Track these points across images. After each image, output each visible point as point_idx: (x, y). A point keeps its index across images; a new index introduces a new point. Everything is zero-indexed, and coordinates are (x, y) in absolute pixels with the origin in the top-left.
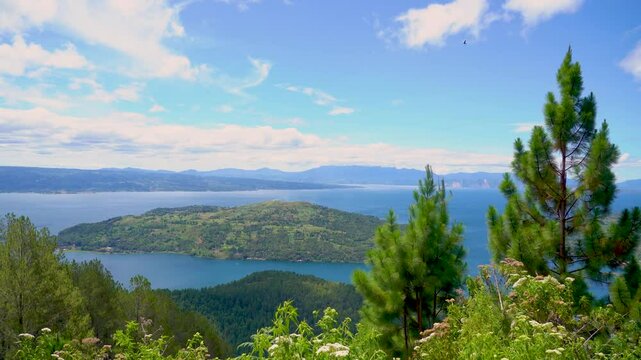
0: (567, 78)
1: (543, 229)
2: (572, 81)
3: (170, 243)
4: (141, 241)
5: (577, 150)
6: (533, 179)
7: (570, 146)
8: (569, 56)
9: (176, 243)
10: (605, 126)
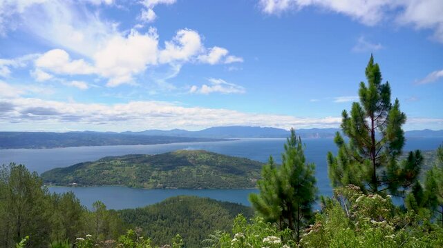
0: (371, 73)
1: (362, 165)
2: (375, 75)
3: (114, 179)
4: (96, 178)
5: (380, 116)
6: (354, 135)
7: (376, 114)
8: (372, 60)
9: (119, 179)
10: (397, 102)
